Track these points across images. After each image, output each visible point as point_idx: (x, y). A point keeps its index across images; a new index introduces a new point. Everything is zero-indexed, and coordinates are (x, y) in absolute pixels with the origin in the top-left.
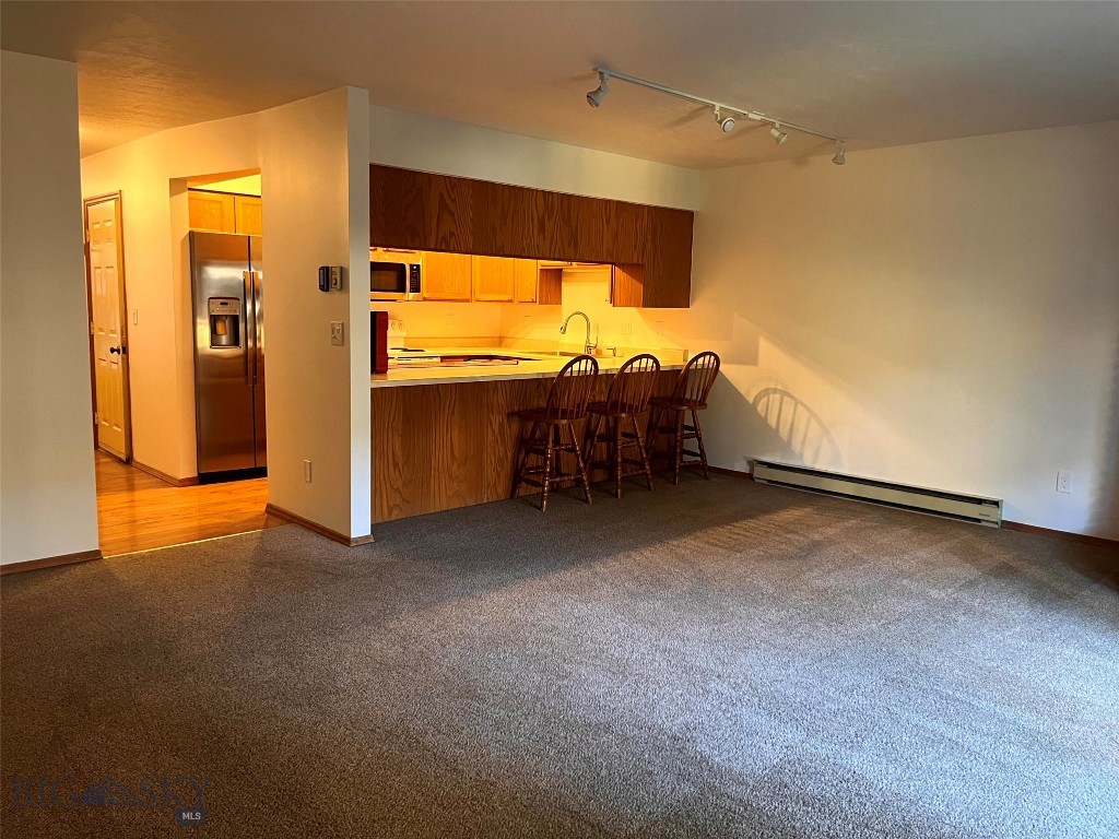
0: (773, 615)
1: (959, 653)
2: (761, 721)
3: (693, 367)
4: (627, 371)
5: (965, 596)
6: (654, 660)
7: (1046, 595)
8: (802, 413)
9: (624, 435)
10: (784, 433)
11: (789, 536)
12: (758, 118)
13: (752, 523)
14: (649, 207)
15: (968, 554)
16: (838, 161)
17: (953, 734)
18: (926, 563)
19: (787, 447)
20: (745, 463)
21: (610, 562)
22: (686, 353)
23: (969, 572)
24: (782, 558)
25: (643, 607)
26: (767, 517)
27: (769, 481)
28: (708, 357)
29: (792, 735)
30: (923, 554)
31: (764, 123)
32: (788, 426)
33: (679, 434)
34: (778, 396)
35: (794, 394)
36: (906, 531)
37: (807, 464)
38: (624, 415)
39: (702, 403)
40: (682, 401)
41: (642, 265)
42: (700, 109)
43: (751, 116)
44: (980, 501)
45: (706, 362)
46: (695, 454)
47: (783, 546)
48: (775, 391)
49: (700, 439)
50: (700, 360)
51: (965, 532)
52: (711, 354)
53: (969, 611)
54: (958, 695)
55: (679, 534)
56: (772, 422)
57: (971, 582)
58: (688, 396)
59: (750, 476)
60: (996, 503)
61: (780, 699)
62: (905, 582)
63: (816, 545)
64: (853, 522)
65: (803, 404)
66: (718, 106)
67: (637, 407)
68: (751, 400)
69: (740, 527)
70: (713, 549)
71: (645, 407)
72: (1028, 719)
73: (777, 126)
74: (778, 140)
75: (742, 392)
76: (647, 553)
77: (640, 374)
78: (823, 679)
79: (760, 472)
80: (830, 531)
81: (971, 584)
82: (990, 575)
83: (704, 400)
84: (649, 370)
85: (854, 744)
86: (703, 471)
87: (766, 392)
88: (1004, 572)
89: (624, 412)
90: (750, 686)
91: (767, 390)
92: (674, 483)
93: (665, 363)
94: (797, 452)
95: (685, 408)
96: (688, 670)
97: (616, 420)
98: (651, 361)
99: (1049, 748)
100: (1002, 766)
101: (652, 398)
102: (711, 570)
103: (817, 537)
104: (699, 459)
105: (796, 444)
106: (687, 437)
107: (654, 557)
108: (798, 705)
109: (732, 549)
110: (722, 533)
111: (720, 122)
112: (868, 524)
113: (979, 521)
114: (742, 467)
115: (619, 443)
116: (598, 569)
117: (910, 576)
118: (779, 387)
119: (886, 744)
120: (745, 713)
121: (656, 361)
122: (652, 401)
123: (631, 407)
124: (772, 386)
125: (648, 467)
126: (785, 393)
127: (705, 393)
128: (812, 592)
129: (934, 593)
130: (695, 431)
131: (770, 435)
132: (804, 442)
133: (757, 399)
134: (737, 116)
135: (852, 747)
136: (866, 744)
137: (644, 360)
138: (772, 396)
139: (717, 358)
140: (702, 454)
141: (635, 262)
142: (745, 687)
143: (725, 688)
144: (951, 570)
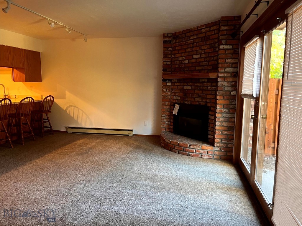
0: (83, 172)
1: (132, 170)
2: (86, 205)
3: (45, 100)
4: (22, 103)
5: (130, 155)
6: (47, 196)
7: (147, 151)
8: (81, 112)
9: (23, 124)
10: (76, 118)
11: (82, 147)
12: (62, 25)
13: (70, 145)
14: (25, 50)
15: (127, 144)
16: (85, 40)
17: (136, 192)
18: (119, 148)
19: (77, 122)
20: (64, 128)
21: (25, 167)
22: (42, 96)
23: (129, 149)
24: (81, 154)
25: (40, 179)
26: (74, 143)
27: (72, 132)
28: (50, 97)
29: (96, 207)
30: (118, 146)
31: (63, 27)
32: (77, 116)
33: (42, 121)
34: (73, 107)
35: (78, 107)
36: (112, 141)
37: (83, 126)
38: (22, 117)
39: (49, 111)
40: (43, 111)
41: (24, 68)
42: (43, 19)
43: (59, 23)
44: (128, 130)
45: (50, 98)
46: (48, 127)
47: (81, 151)
48: (72, 106)
49: (49, 123)
50: (48, 98)
51: (126, 138)
52: (51, 96)
53: (132, 159)
54: (135, 181)
55: (47, 153)
56: (72, 115)
57: (130, 151)
58: (44, 110)
59: (66, 132)
60: (132, 130)
61: (90, 196)
62: (115, 154)
63: (90, 149)
64: (98, 140)
65: (80, 109)
66: (49, 19)
67: (27, 115)
68: (65, 109)
69: (67, 147)
70: (60, 155)
71: (30, 114)
72: (152, 184)
73: (67, 28)
74: (68, 32)
75: (62, 107)
76: (38, 161)
77: (27, 103)
78: (101, 187)
79: (69, 130)
80: (93, 144)
81: (131, 151)
82: (134, 148)
83: (50, 110)
84: (30, 102)
85: (113, 203)
86: (51, 132)
87: (69, 107)
88: (137, 147)
89: (23, 116)
90: (81, 195)
91: (69, 106)
92: (42, 137)
93: (36, 100)
94: (80, 123)
95: (44, 113)
96: (60, 196)
97: (20, 119)
98: (31, 99)
99: (158, 190)
100: (149, 197)
101: (32, 111)
102: (60, 162)
103: (90, 146)
104: (50, 128)
105: (79, 121)
106: (46, 122)
107: (39, 162)
108: (96, 197)
109: (65, 154)
110: (61, 150)
111: (50, 24)
112: (102, 140)
113: (128, 135)
114: (63, 129)
115: (22, 126)
116: (20, 170)
117: (116, 153)
118: (73, 105)
119: (122, 200)
120: (81, 204)
121: (32, 99)
122: (33, 112)
123: (25, 114)
124: (71, 105)
125: (33, 133)
126: (75, 107)
127: (50, 108)
128: (92, 162)
129: (123, 156)
130: (48, 120)
131: (71, 119)
132: (82, 120)
133: (67, 109)
134: (55, 23)
135: (113, 204)
136: (116, 202)
137: (28, 99)
138: (71, 108)
139: (53, 98)
140: (51, 127)
141: (21, 67)
142: (79, 196)
143: (73, 198)
144: (125, 149)
